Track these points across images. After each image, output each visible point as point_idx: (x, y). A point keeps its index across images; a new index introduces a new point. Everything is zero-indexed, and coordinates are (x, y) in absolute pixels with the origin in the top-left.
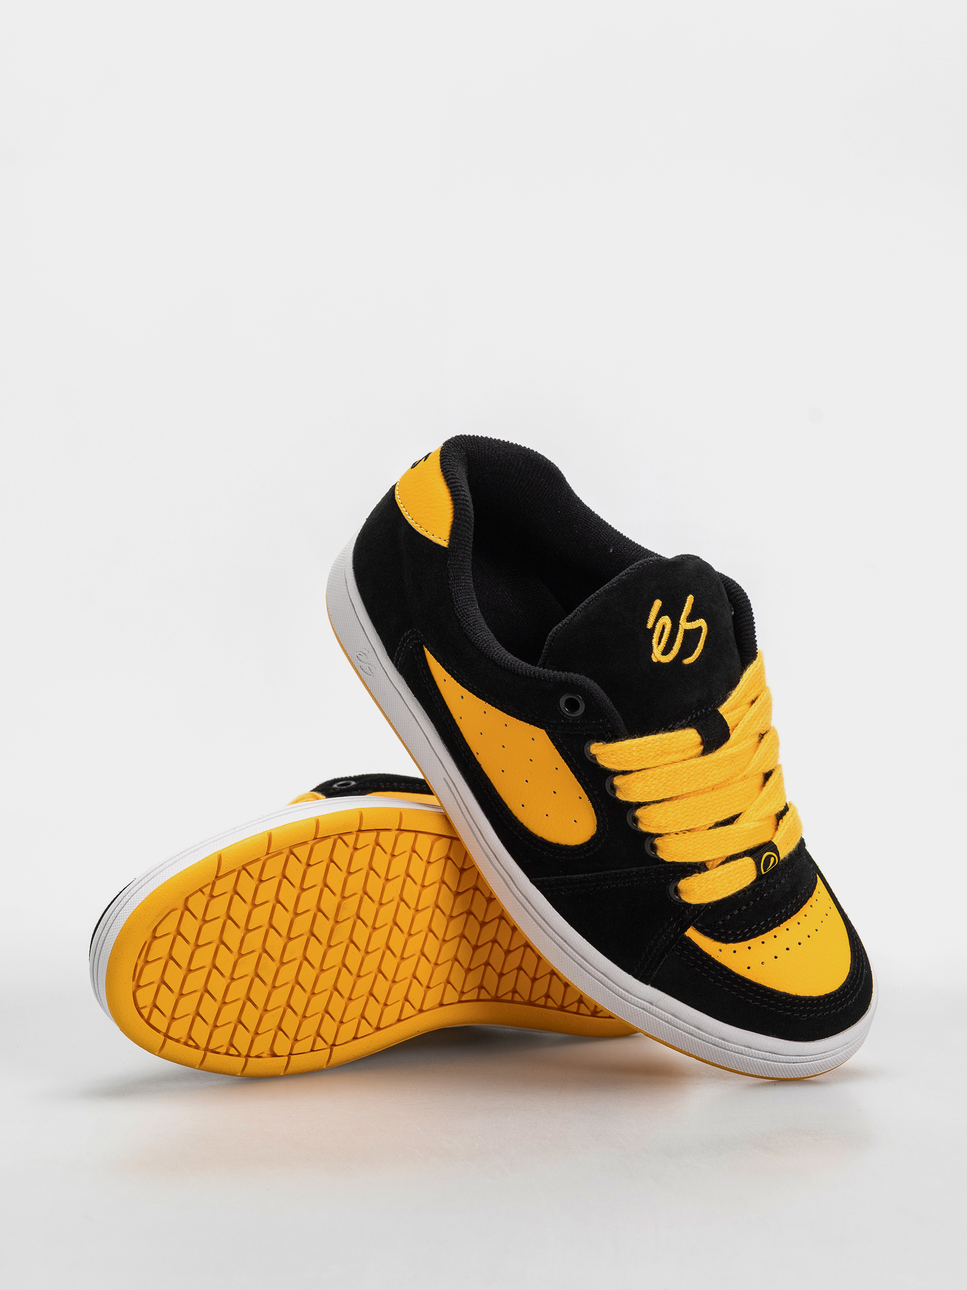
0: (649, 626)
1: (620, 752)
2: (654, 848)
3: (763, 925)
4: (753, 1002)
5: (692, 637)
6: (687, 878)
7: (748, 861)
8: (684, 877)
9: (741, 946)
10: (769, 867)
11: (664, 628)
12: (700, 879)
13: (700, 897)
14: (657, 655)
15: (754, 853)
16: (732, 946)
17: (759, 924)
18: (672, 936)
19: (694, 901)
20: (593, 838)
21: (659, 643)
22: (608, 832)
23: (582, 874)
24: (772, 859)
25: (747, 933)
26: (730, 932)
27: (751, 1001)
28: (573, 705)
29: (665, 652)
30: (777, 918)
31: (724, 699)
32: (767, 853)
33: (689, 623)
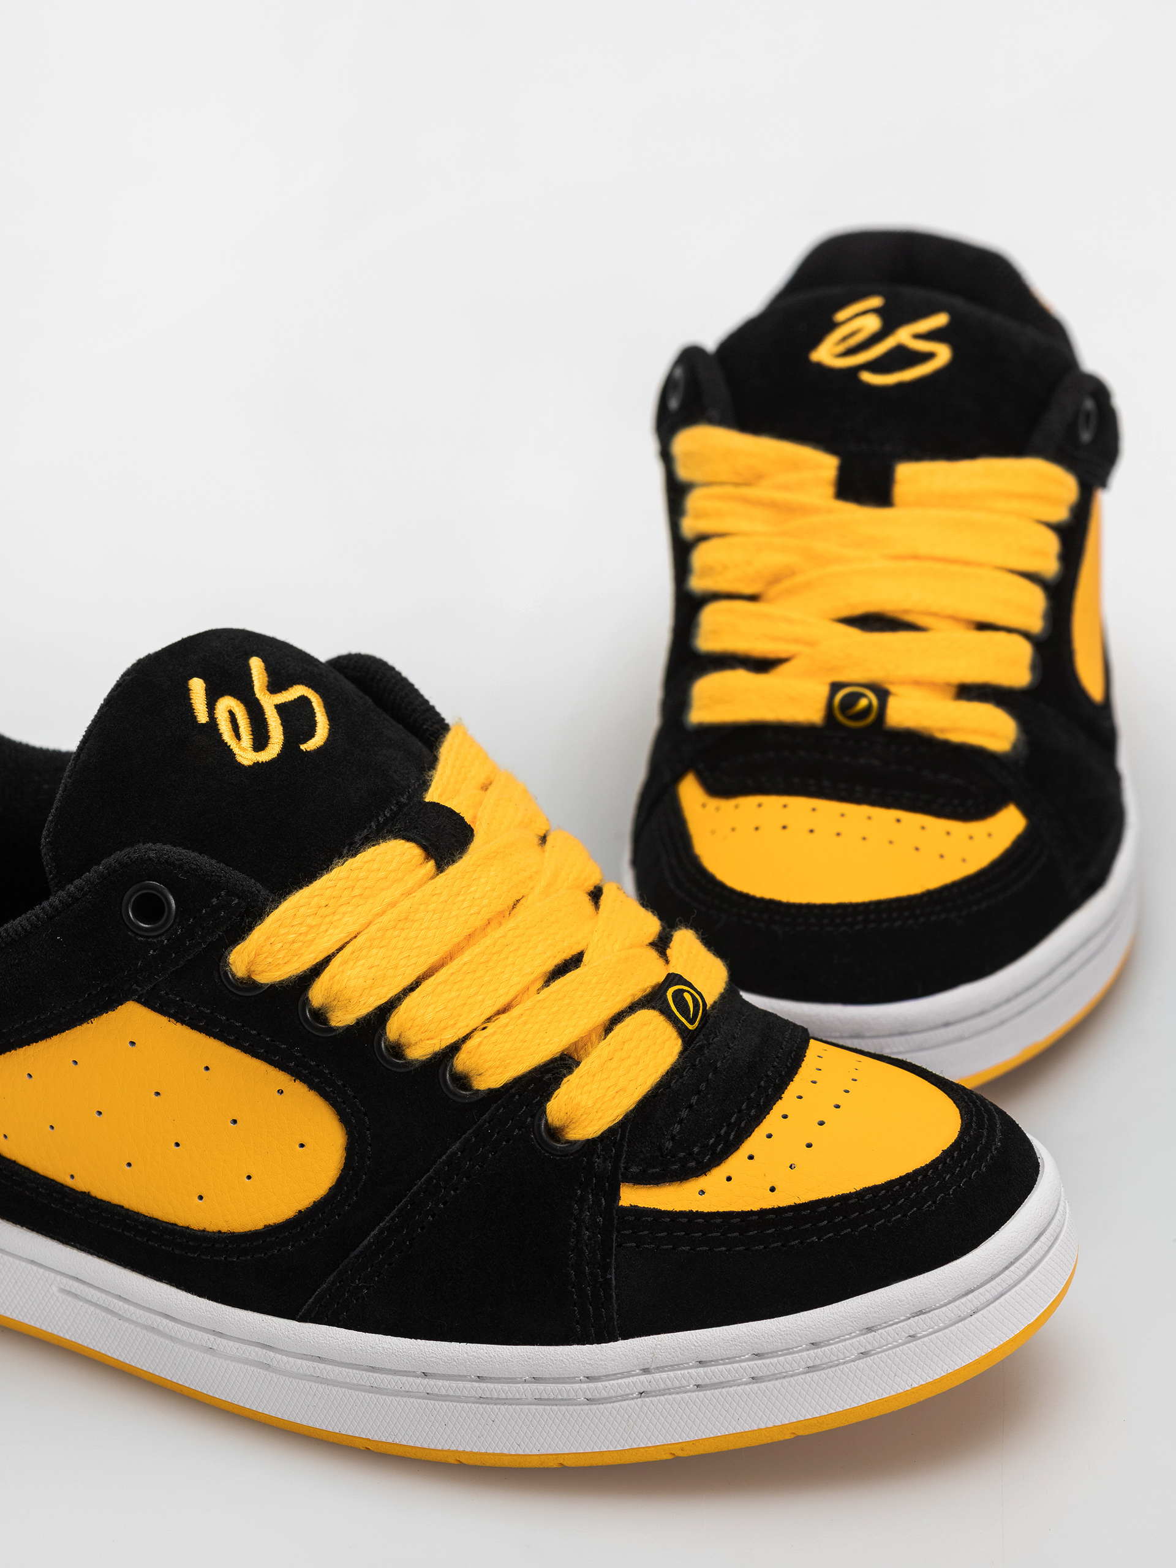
0: (203, 719)
1: (283, 931)
2: (463, 1081)
3: (749, 1108)
4: (819, 1239)
6: (554, 1096)
7: (648, 1018)
8: (548, 1097)
9: (735, 1163)
10: (692, 1011)
11: (233, 717)
12: (577, 1080)
13: (600, 1114)
14: (245, 754)
15: (648, 1000)
16: (717, 1174)
17: (740, 1111)
18: (600, 1219)
19: (596, 1128)
20: (351, 1150)
21: (238, 736)
22: (365, 1114)
23: (374, 1227)
24: (688, 998)
25: (728, 1134)
26: (696, 1150)
27: (815, 1239)
28: (151, 908)
29: (260, 741)
32: (671, 989)
33: (278, 695)
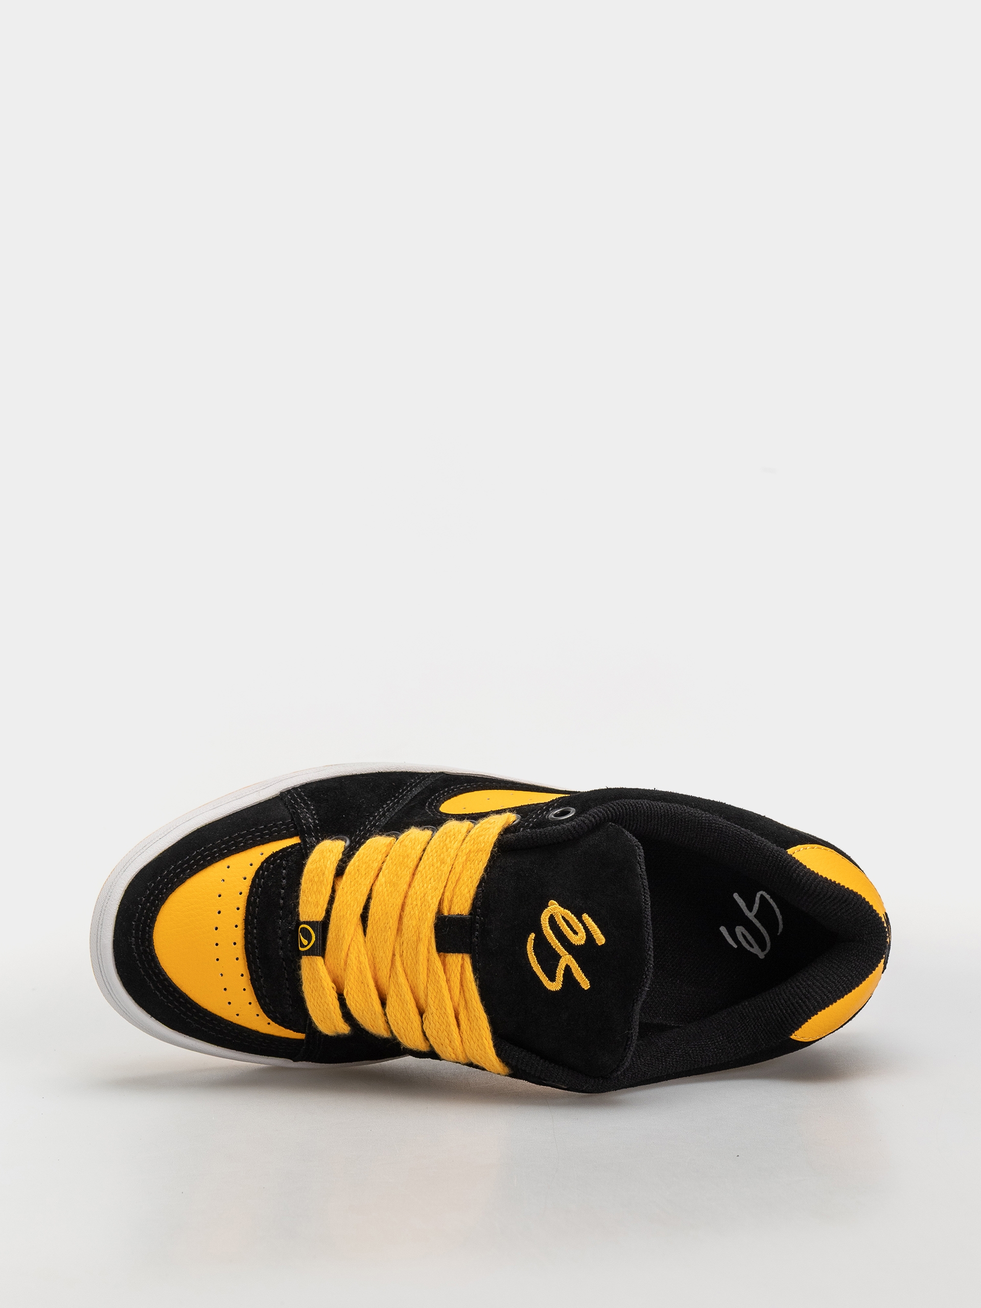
0: (585, 917)
5: (549, 960)
7: (319, 916)
9: (251, 873)
10: (301, 936)
11: (575, 933)
14: (554, 908)
15: (323, 927)
16: (257, 865)
24: (305, 942)
25: (259, 881)
29: (552, 920)
30: (253, 919)
31: (475, 970)
32: (315, 939)
33: (564, 967)
